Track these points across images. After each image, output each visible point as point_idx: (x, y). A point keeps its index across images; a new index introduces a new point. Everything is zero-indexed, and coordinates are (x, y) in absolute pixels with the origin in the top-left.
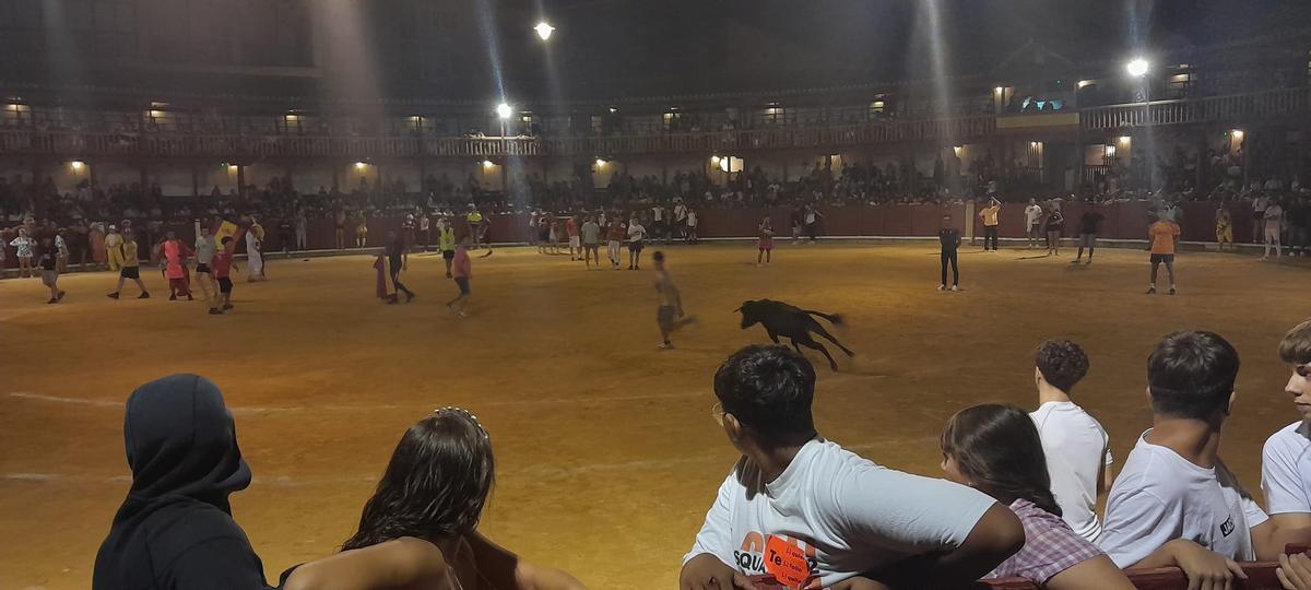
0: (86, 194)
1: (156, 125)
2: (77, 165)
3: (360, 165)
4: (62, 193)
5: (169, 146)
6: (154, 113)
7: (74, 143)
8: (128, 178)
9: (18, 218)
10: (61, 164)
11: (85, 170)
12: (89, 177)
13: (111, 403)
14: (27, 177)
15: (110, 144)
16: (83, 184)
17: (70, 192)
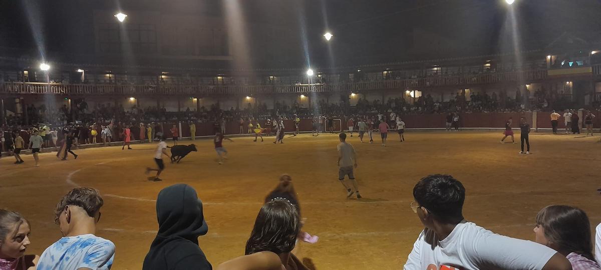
0: (135, 111)
1: (163, 81)
2: (132, 99)
3: (248, 98)
4: (126, 111)
5: (169, 90)
6: (163, 77)
7: (131, 90)
8: (152, 104)
9: (109, 122)
10: (126, 98)
11: (135, 101)
12: (136, 104)
13: (144, 200)
14: (113, 104)
15: (145, 90)
16: (134, 107)
17: (129, 110)
